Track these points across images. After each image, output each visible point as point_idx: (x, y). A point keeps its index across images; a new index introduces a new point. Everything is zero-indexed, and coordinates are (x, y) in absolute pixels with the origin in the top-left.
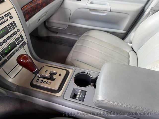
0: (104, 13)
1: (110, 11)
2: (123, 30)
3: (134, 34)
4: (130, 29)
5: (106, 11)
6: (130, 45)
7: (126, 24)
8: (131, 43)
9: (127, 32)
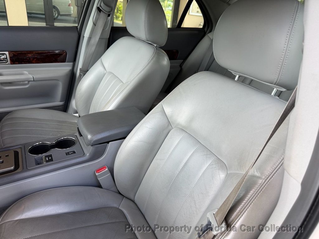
0: (26, 85)
1: (33, 80)
2: (61, 101)
3: (75, 101)
4: (69, 97)
5: (26, 82)
6: (77, 115)
7: (60, 91)
8: (77, 112)
9: (65, 102)
